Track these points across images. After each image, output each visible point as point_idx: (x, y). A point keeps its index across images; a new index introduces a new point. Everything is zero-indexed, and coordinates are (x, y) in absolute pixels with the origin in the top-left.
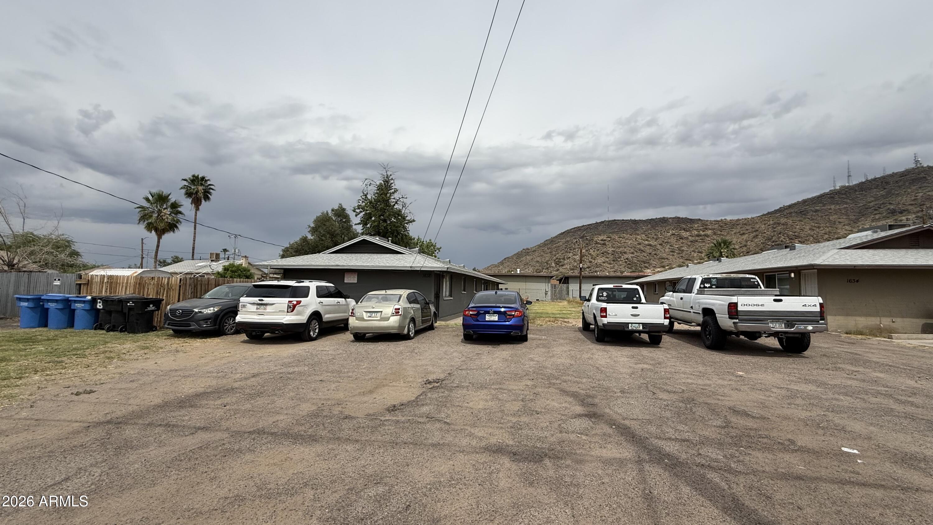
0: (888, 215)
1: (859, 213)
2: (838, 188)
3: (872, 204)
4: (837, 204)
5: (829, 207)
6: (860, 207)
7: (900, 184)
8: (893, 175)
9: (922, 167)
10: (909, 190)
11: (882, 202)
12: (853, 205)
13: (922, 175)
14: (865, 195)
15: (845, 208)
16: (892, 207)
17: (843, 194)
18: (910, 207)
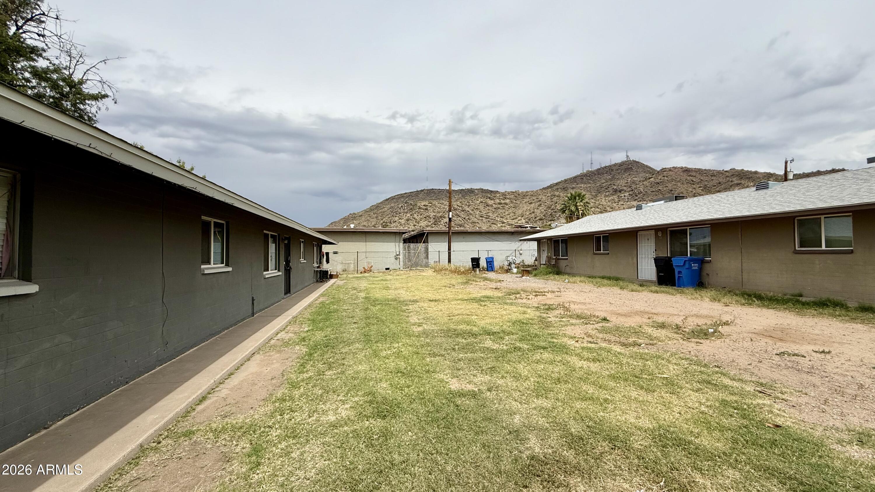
0: (613, 193)
1: (597, 191)
2: (585, 172)
3: (604, 185)
4: (585, 183)
5: (580, 186)
6: (597, 186)
7: (619, 171)
8: (615, 165)
9: (630, 160)
10: (624, 176)
11: (609, 184)
12: (594, 185)
13: (630, 166)
14: (601, 178)
15: (589, 187)
16: (615, 187)
17: (588, 177)
18: (625, 188)
